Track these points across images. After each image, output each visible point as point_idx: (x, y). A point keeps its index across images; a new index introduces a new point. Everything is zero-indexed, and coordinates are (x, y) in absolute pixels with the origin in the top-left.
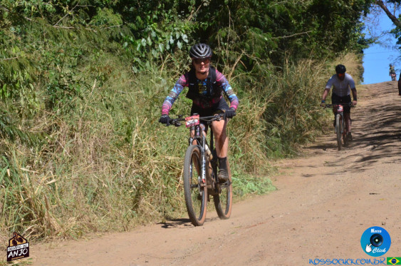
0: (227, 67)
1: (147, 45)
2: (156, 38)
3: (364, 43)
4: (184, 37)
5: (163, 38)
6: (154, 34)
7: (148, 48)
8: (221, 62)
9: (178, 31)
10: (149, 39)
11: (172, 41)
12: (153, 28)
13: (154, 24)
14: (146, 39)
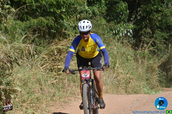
0: (145, 45)
2: (119, 31)
4: (131, 31)
5: (122, 31)
6: (118, 29)
7: (116, 34)
8: (143, 43)
9: (129, 28)
10: (116, 31)
11: (126, 32)
12: (119, 26)
13: (119, 25)
14: (115, 31)
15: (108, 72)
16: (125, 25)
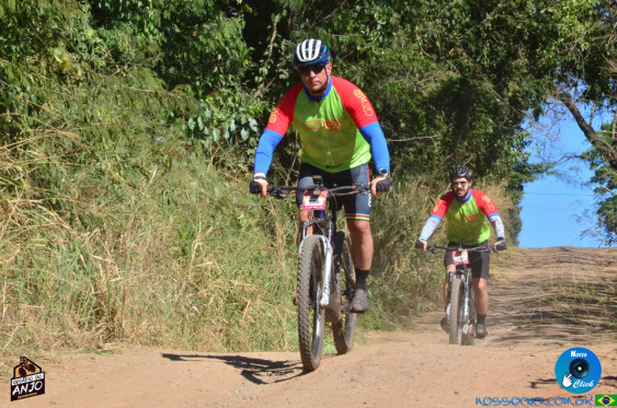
1: (197, 128)
2: (210, 120)
3: (525, 172)
4: (253, 122)
5: (220, 121)
6: (208, 114)
7: (198, 133)
9: (244, 112)
10: (199, 120)
11: (233, 127)
12: (208, 105)
13: (210, 99)
14: (195, 120)
15: (163, 267)
16: (230, 99)
